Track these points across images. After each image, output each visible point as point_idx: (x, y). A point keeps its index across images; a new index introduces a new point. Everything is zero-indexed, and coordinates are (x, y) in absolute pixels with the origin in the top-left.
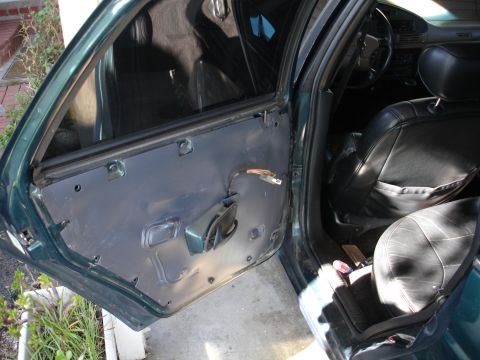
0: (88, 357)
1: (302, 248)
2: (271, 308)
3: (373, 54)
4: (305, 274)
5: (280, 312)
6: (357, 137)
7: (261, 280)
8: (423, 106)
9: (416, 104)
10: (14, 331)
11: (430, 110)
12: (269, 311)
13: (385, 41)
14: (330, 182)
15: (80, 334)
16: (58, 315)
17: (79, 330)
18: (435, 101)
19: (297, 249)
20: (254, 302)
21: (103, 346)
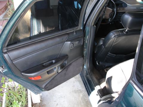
0: (23, 102)
1: (87, 72)
2: (78, 89)
3: (110, 14)
4: (87, 80)
5: (80, 90)
6: (103, 40)
7: (75, 80)
8: (122, 31)
9: (120, 31)
10: (2, 95)
11: (124, 32)
12: (77, 89)
13: (114, 10)
14: (95, 52)
15: (21, 96)
16: (14, 90)
17: (21, 95)
18: (126, 30)
19: (85, 72)
20: (73, 87)
21: (28, 99)
